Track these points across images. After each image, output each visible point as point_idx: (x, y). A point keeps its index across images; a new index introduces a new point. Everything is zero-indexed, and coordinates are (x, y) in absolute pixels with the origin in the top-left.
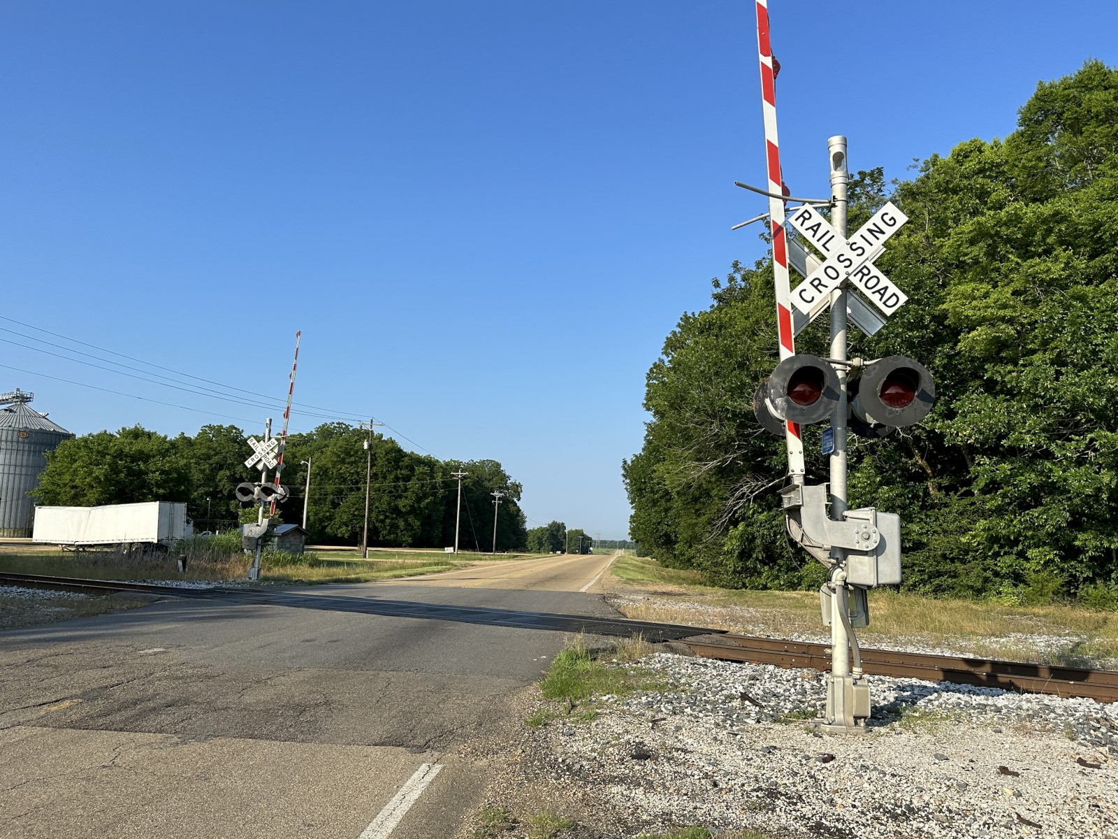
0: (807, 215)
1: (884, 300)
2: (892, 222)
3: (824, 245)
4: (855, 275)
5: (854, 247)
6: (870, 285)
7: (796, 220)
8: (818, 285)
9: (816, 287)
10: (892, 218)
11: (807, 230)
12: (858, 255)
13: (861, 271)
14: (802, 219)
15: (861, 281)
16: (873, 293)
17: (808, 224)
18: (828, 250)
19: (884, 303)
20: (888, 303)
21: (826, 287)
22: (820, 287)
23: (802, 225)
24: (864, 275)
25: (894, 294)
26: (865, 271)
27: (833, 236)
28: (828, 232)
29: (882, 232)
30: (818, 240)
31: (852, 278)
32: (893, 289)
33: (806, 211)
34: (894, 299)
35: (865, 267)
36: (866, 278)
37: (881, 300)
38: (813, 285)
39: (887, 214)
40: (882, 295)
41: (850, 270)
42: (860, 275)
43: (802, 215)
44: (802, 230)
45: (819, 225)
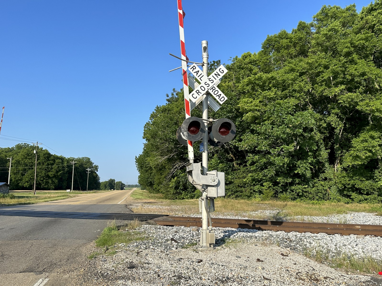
0: (194, 68)
1: (220, 99)
2: (222, 72)
3: (200, 79)
4: (210, 90)
5: (210, 80)
6: (215, 93)
7: (191, 69)
8: (198, 92)
9: (197, 93)
10: (223, 70)
11: (194, 73)
12: (211, 83)
13: (212, 88)
14: (192, 69)
15: (212, 92)
16: (216, 96)
17: (195, 71)
18: (202, 80)
19: (220, 100)
20: (221, 100)
21: (201, 93)
22: (199, 93)
23: (193, 71)
24: (213, 90)
25: (223, 97)
26: (214, 88)
27: (203, 76)
28: (201, 74)
29: (219, 75)
30: (198, 77)
31: (209, 91)
32: (223, 95)
33: (194, 66)
34: (223, 98)
35: (214, 87)
36: (214, 91)
37: (219, 99)
38: (197, 92)
39: (221, 69)
40: (219, 97)
41: (209, 88)
42: (212, 90)
43: (193, 67)
44: (193, 72)
45: (198, 71)
